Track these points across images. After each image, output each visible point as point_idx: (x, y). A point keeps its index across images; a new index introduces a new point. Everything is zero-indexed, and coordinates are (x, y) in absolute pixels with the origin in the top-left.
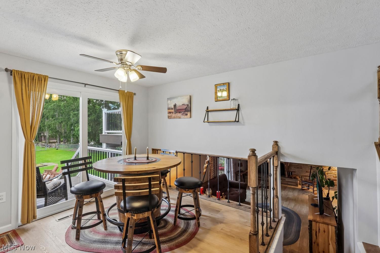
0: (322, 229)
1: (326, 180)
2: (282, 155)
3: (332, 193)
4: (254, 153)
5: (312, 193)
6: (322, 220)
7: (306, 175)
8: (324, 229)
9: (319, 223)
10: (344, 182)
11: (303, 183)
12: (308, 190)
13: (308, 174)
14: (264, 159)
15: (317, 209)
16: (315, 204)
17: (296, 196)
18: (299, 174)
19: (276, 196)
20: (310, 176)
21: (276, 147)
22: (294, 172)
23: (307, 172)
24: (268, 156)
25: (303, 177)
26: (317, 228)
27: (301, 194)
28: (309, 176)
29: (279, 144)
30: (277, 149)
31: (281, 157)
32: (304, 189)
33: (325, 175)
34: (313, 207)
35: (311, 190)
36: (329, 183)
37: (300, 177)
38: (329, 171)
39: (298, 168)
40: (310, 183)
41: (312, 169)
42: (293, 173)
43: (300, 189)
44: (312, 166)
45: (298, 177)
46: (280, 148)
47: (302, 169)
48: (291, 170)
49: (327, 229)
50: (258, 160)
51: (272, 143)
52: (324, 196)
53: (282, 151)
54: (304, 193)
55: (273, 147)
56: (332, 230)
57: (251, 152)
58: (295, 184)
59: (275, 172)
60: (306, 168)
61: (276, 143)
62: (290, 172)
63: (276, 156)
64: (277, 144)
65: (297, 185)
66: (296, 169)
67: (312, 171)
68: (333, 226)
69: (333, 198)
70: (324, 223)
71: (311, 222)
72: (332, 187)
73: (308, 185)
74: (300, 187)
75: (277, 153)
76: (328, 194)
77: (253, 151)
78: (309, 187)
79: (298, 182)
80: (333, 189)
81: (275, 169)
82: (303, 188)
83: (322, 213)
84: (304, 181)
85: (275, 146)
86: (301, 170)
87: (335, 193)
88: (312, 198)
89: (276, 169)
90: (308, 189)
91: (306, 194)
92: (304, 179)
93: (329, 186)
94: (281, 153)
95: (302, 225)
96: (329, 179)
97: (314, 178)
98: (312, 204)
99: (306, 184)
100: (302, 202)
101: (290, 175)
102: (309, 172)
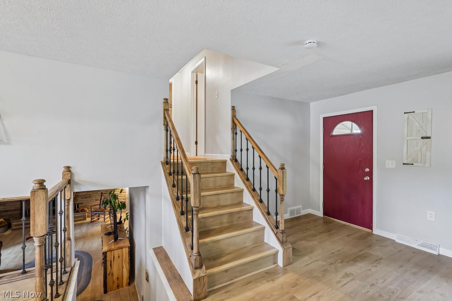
0: (116, 256)
1: (118, 203)
2: (77, 184)
3: (124, 216)
4: (42, 185)
5: (102, 222)
6: (117, 246)
7: (96, 204)
8: (119, 255)
9: (114, 250)
10: (136, 201)
11: (92, 214)
12: (98, 221)
13: (98, 202)
14: (55, 192)
15: (112, 236)
16: (109, 232)
17: (85, 231)
18: (88, 205)
19: (68, 238)
20: (100, 204)
21: (68, 174)
22: (82, 203)
23: (96, 200)
24: (59, 187)
25: (92, 207)
26: (111, 257)
27: (91, 227)
28: (98, 205)
29: (72, 170)
30: (69, 177)
31: (75, 186)
32: (94, 221)
33: (118, 199)
34: (107, 236)
35: (101, 219)
36: (121, 206)
37: (90, 207)
38: (121, 194)
39: (86, 198)
40: (100, 212)
41: (103, 195)
42: (80, 206)
43: (88, 222)
44: (103, 192)
45: (86, 209)
46: (74, 174)
47: (91, 197)
48: (78, 202)
49: (121, 252)
50: (48, 194)
51: (63, 169)
52: (118, 221)
53: (76, 178)
54: (94, 226)
55: (64, 175)
56: (126, 251)
57: (37, 185)
58: (83, 218)
59: (66, 208)
60: (95, 196)
61: (68, 168)
62: (76, 205)
63: (68, 186)
64: (69, 170)
65: (85, 219)
66: (84, 199)
67: (102, 198)
68: (126, 247)
69: (125, 220)
70: (119, 248)
71: (105, 254)
72: (124, 209)
73: (98, 214)
74: (88, 220)
75: (69, 182)
76: (121, 217)
77: (41, 183)
78: (99, 217)
79: (86, 215)
80: (125, 212)
81: (66, 204)
82: (92, 220)
83: (116, 239)
84: (93, 212)
85: (66, 172)
86: (90, 199)
87: (127, 214)
88: (105, 228)
89: (68, 203)
90: (98, 219)
91: (96, 226)
92: (93, 209)
93: (121, 209)
94: (76, 181)
95: (93, 262)
96: (121, 202)
97: (106, 205)
98: (105, 234)
99: (96, 214)
100: (93, 235)
101: (76, 208)
102: (100, 200)
